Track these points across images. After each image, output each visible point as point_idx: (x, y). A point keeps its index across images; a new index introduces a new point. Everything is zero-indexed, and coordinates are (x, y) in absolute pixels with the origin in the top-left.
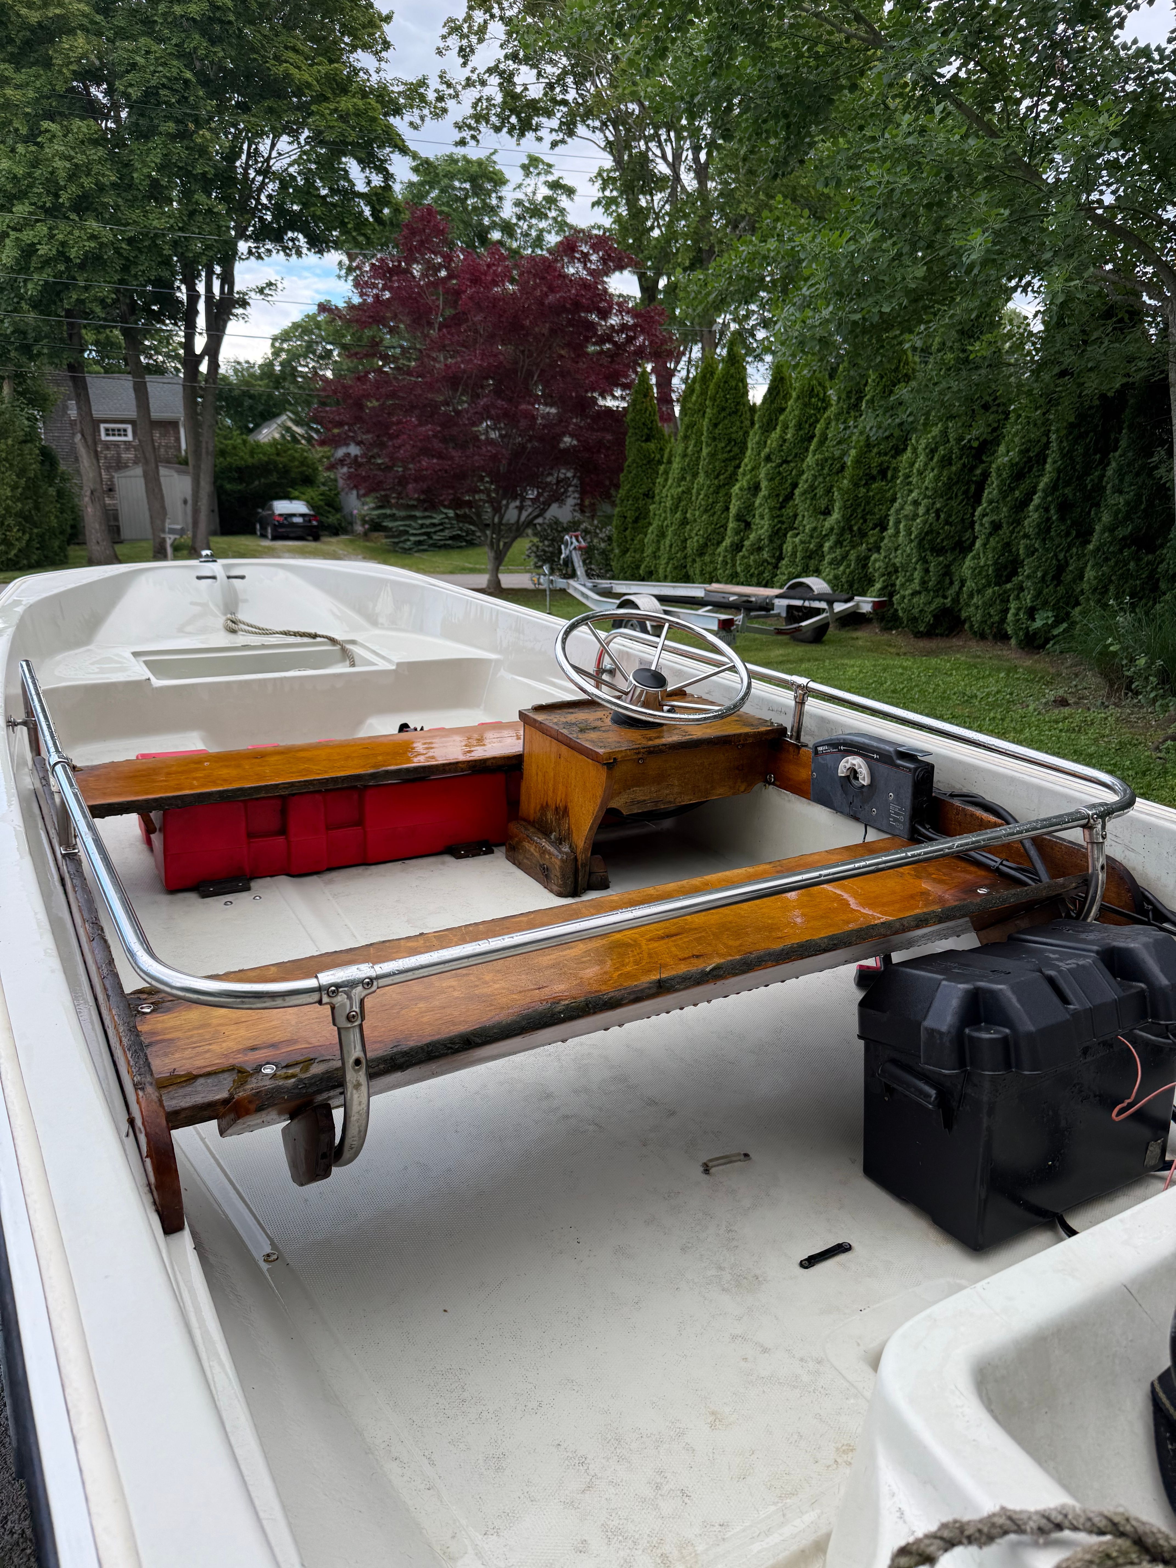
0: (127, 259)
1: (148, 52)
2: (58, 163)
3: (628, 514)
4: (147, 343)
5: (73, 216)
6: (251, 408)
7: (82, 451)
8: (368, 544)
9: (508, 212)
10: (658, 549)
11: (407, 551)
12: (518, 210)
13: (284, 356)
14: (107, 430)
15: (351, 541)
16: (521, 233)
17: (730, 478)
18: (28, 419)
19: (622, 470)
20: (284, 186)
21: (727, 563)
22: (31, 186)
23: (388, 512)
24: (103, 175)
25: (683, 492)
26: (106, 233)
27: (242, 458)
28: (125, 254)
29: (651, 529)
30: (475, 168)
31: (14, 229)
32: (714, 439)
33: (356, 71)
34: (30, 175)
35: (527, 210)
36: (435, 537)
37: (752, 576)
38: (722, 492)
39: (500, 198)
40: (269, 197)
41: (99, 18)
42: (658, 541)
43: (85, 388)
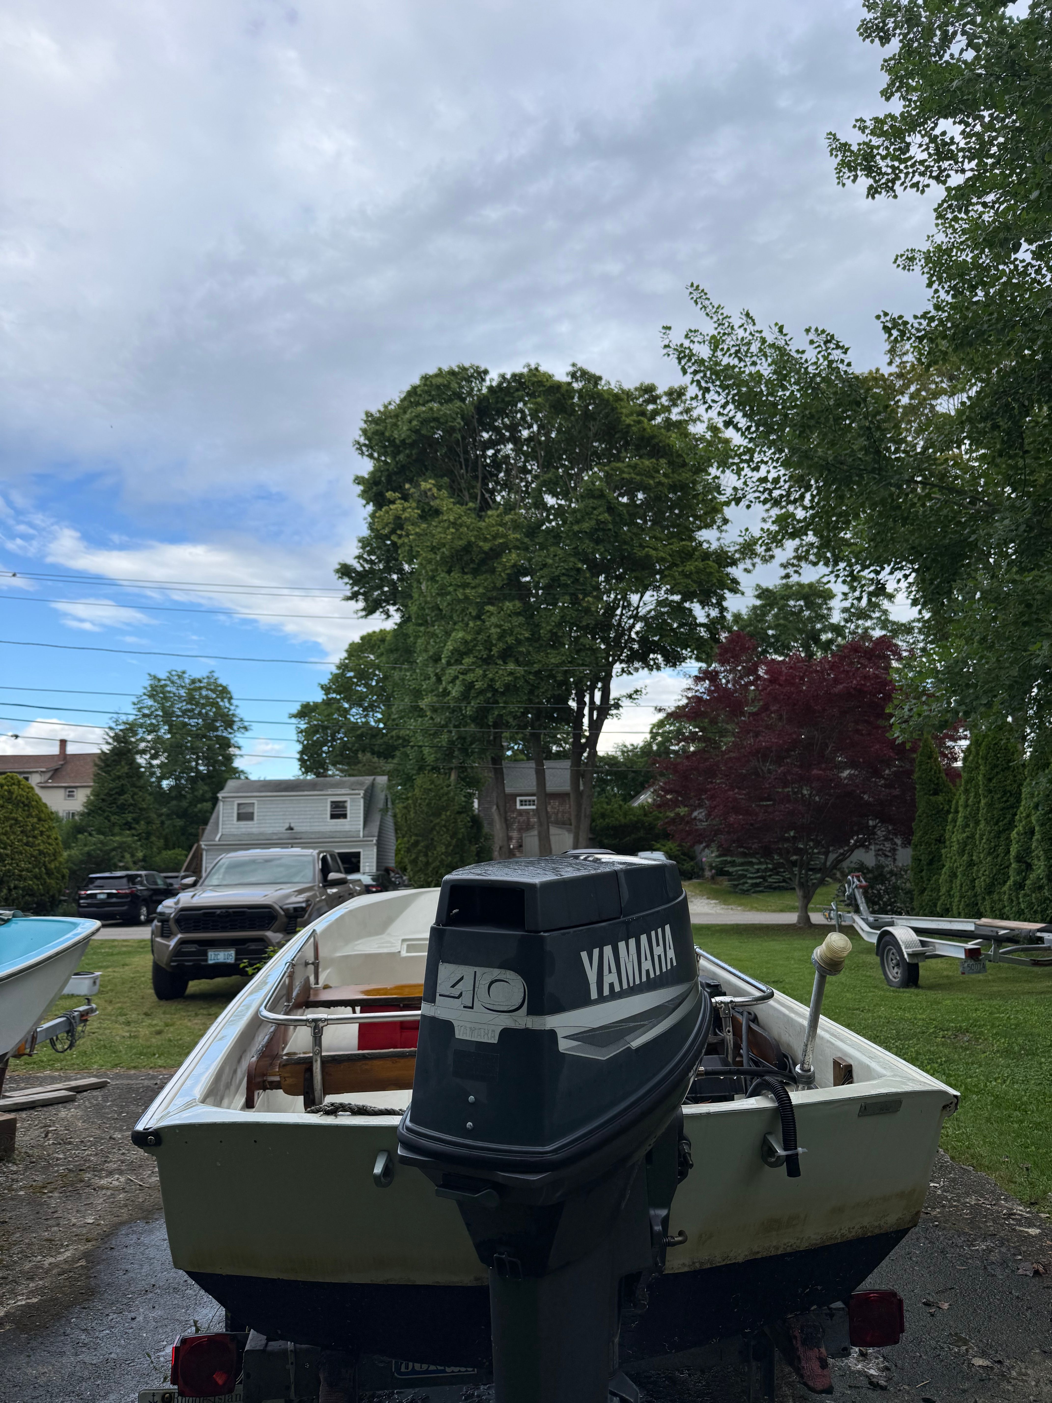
0: (533, 685)
1: (555, 556)
2: (493, 630)
3: (922, 858)
4: (559, 736)
5: (500, 662)
6: (633, 779)
7: (496, 818)
8: (714, 886)
9: (836, 618)
10: (951, 888)
11: (745, 892)
12: (846, 615)
13: (659, 739)
14: (521, 801)
15: (700, 884)
16: (850, 632)
17: (1010, 824)
18: (465, 796)
19: (914, 820)
20: (648, 624)
21: (1012, 901)
22: (475, 646)
23: (729, 859)
24: (521, 634)
25: (968, 837)
26: (520, 670)
27: (616, 819)
28: (531, 682)
29: (944, 870)
30: (807, 589)
31: (462, 674)
32: (990, 791)
33: (700, 544)
34: (475, 639)
35: (854, 614)
36: (770, 880)
37: (1036, 912)
38: (1003, 836)
39: (829, 609)
40: (637, 633)
41: (526, 540)
42: (951, 881)
43: (502, 773)
